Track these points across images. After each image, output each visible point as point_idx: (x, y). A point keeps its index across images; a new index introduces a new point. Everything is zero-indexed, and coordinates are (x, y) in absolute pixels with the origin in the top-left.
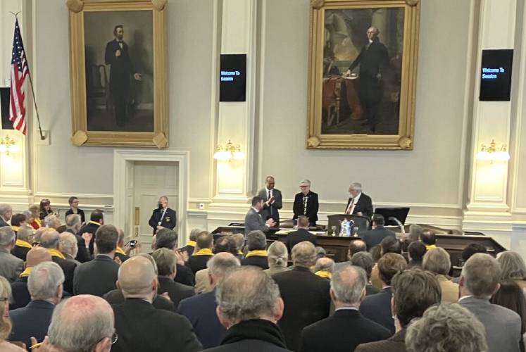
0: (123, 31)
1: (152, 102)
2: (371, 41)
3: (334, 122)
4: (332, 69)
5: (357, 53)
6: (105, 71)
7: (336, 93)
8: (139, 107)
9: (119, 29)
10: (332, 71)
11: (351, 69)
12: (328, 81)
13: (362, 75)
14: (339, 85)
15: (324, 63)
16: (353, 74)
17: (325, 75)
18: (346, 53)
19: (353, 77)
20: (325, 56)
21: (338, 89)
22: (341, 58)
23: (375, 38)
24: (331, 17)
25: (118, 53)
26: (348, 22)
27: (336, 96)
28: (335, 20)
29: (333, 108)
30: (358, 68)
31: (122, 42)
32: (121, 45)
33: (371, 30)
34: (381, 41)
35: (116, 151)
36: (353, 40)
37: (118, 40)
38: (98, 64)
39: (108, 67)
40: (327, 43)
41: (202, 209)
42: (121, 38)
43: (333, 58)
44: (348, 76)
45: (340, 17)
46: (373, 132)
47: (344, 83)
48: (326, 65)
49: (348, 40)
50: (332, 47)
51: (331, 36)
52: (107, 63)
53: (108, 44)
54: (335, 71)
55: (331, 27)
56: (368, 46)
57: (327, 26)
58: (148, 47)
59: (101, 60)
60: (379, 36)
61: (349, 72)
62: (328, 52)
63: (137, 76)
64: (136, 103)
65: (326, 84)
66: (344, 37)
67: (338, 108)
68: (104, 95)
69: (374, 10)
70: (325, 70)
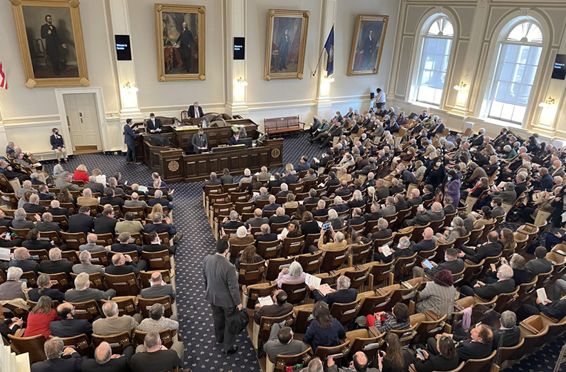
0: (51, 19)
1: (76, 61)
2: (184, 29)
3: (170, 69)
6: (42, 43)
7: (171, 54)
8: (68, 64)
9: (48, 18)
10: (168, 43)
11: (177, 42)
12: (166, 48)
13: (181, 45)
14: (171, 51)
17: (165, 45)
18: (174, 35)
19: (178, 46)
20: (164, 35)
22: (171, 37)
24: (165, 16)
25: (50, 32)
26: (174, 19)
28: (167, 17)
29: (169, 62)
30: (179, 42)
31: (52, 26)
32: (51, 27)
33: (184, 23)
34: (189, 29)
35: (56, 90)
36: (176, 28)
37: (48, 24)
38: (37, 38)
39: (44, 40)
40: (164, 29)
41: (114, 117)
42: (50, 23)
43: (168, 37)
44: (175, 46)
45: (169, 16)
46: (188, 72)
47: (174, 49)
48: (165, 40)
49: (174, 28)
50: (167, 31)
51: (166, 25)
52: (43, 38)
53: (42, 26)
54: (169, 43)
55: (166, 21)
56: (183, 31)
57: (163, 20)
58: (69, 28)
59: (38, 36)
60: (188, 27)
61: (176, 44)
62: (165, 33)
63: (64, 46)
64: (65, 62)
65: (165, 50)
66: (172, 26)
67: (172, 62)
68: (43, 57)
69: (185, 14)
70: (165, 42)
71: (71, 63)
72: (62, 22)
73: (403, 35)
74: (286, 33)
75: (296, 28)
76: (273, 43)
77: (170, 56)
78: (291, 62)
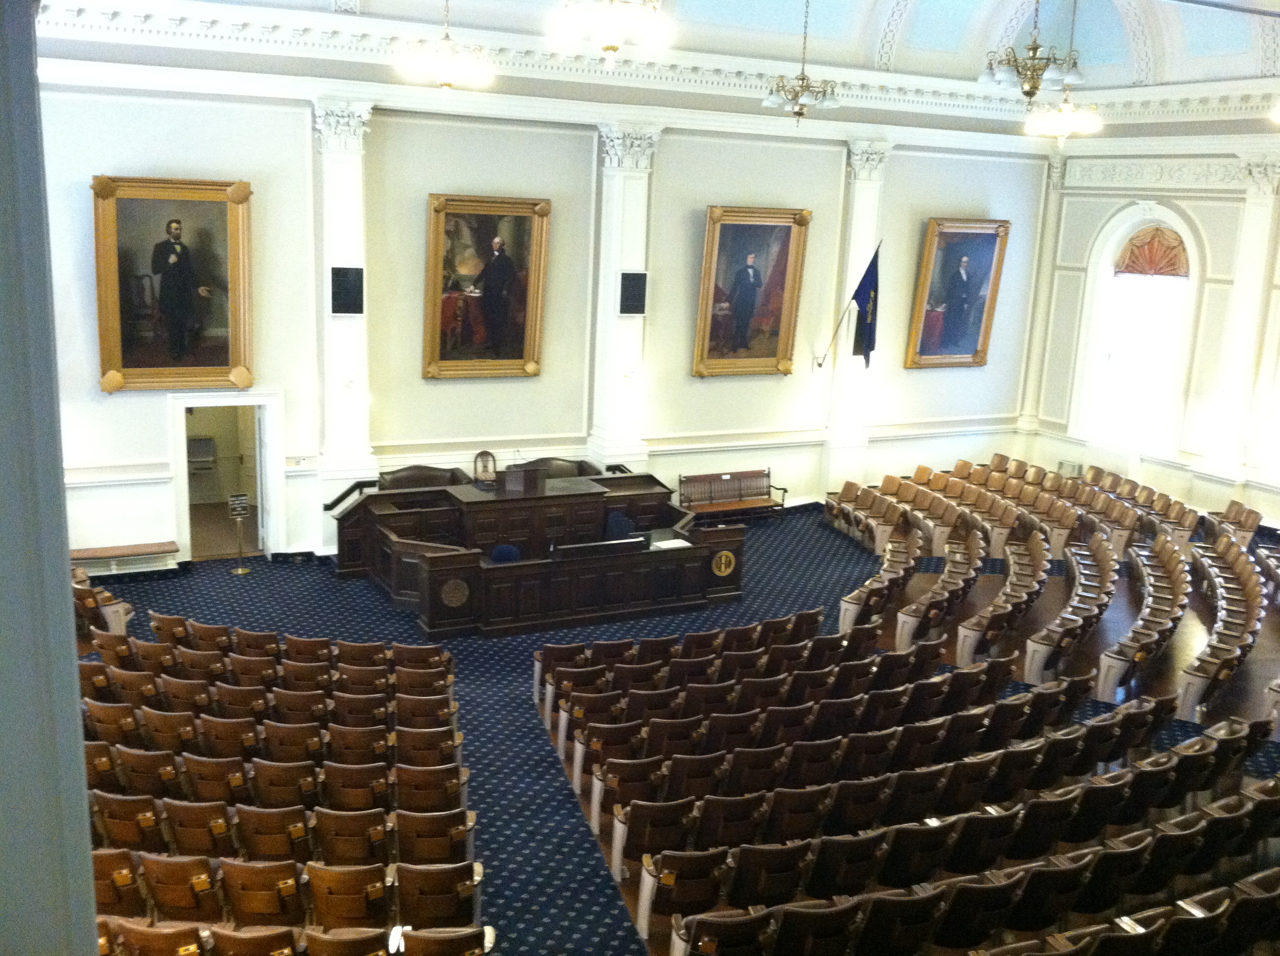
0: (180, 229)
1: (226, 326)
2: (497, 253)
3: (454, 347)
4: (453, 283)
5: (481, 266)
6: (152, 283)
7: (458, 312)
8: (206, 334)
10: (452, 285)
11: (476, 283)
12: (449, 298)
13: (486, 290)
14: (461, 303)
15: (444, 277)
16: (477, 291)
17: (445, 290)
18: (469, 266)
19: (477, 293)
20: (445, 268)
21: (459, 308)
22: (463, 271)
23: (501, 250)
24: (452, 223)
25: (173, 259)
26: (471, 229)
27: (458, 316)
28: (457, 225)
29: (453, 329)
30: (481, 284)
31: (181, 244)
32: (178, 248)
33: (497, 240)
34: (507, 253)
35: (168, 397)
36: (477, 251)
37: (173, 241)
38: (141, 274)
39: (157, 279)
40: (448, 252)
42: (177, 237)
43: (454, 271)
44: (471, 292)
45: (462, 223)
46: (498, 357)
47: (467, 300)
48: (446, 278)
49: (470, 252)
50: (454, 257)
51: (452, 244)
52: (155, 272)
53: (156, 246)
54: (456, 286)
55: (452, 234)
56: (493, 258)
57: (448, 233)
58: (219, 251)
60: (505, 247)
61: (472, 288)
62: (449, 263)
63: (202, 291)
64: (202, 328)
65: (446, 302)
66: (466, 247)
67: (459, 330)
68: (150, 317)
69: (501, 217)
70: (446, 284)
71: (214, 332)
72: (205, 238)
73: (1055, 267)
74: (750, 260)
75: (775, 249)
76: (716, 287)
77: (455, 316)
78: (763, 332)
